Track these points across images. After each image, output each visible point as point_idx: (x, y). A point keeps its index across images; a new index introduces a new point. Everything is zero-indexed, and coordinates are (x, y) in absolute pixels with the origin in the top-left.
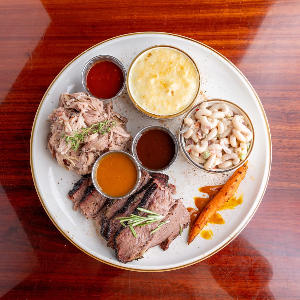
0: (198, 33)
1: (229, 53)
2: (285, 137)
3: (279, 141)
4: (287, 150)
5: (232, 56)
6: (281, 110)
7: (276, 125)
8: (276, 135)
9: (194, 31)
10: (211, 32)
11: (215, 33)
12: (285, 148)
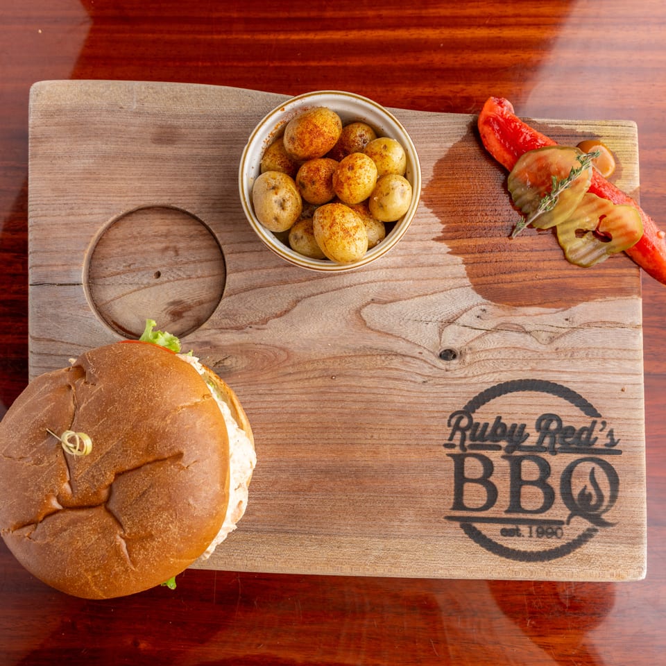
0: (384, 13)
1: (456, 59)
5: (462, 64)
9: (375, 6)
10: (416, 9)
11: (424, 12)
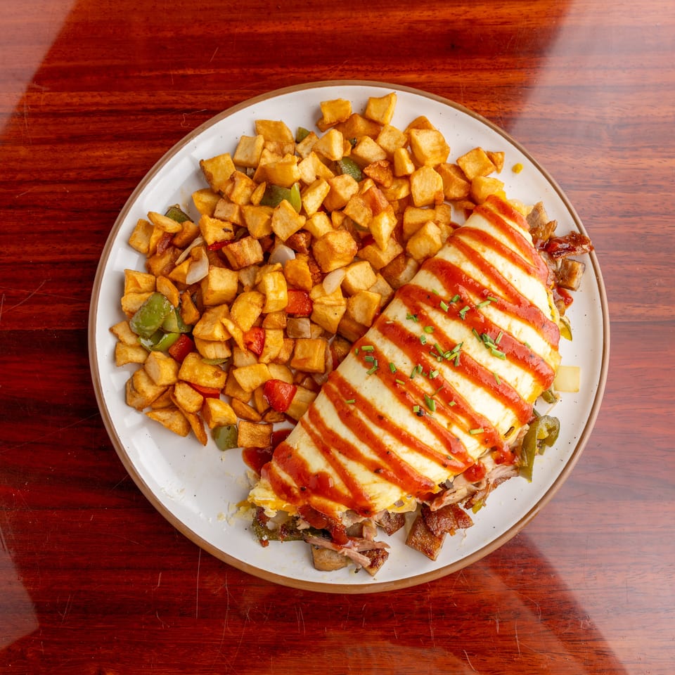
2: (609, 186)
3: (593, 196)
4: (615, 218)
6: (597, 117)
7: (585, 155)
8: (586, 182)
12: (612, 214)
